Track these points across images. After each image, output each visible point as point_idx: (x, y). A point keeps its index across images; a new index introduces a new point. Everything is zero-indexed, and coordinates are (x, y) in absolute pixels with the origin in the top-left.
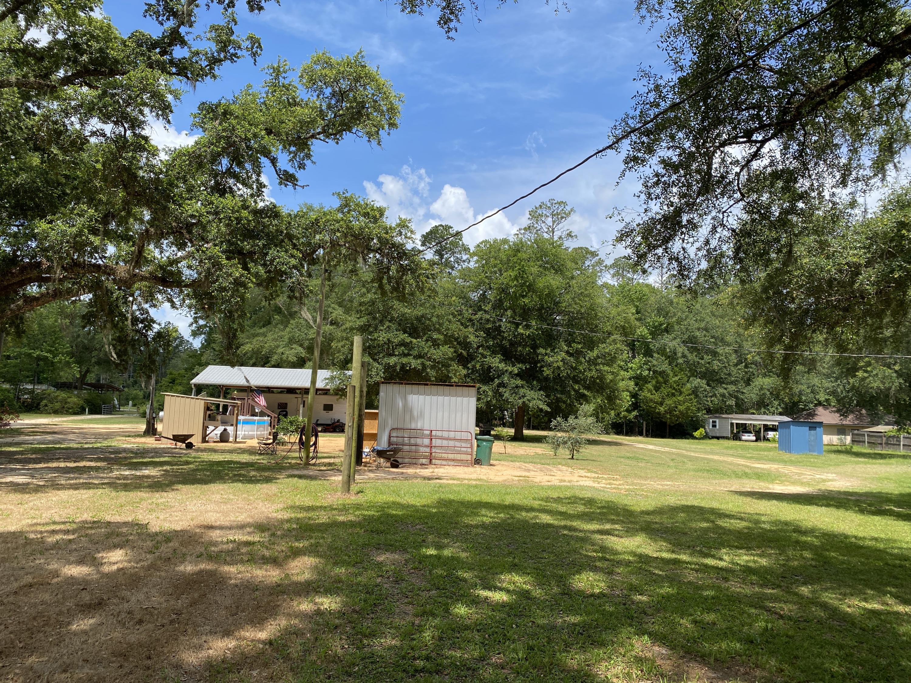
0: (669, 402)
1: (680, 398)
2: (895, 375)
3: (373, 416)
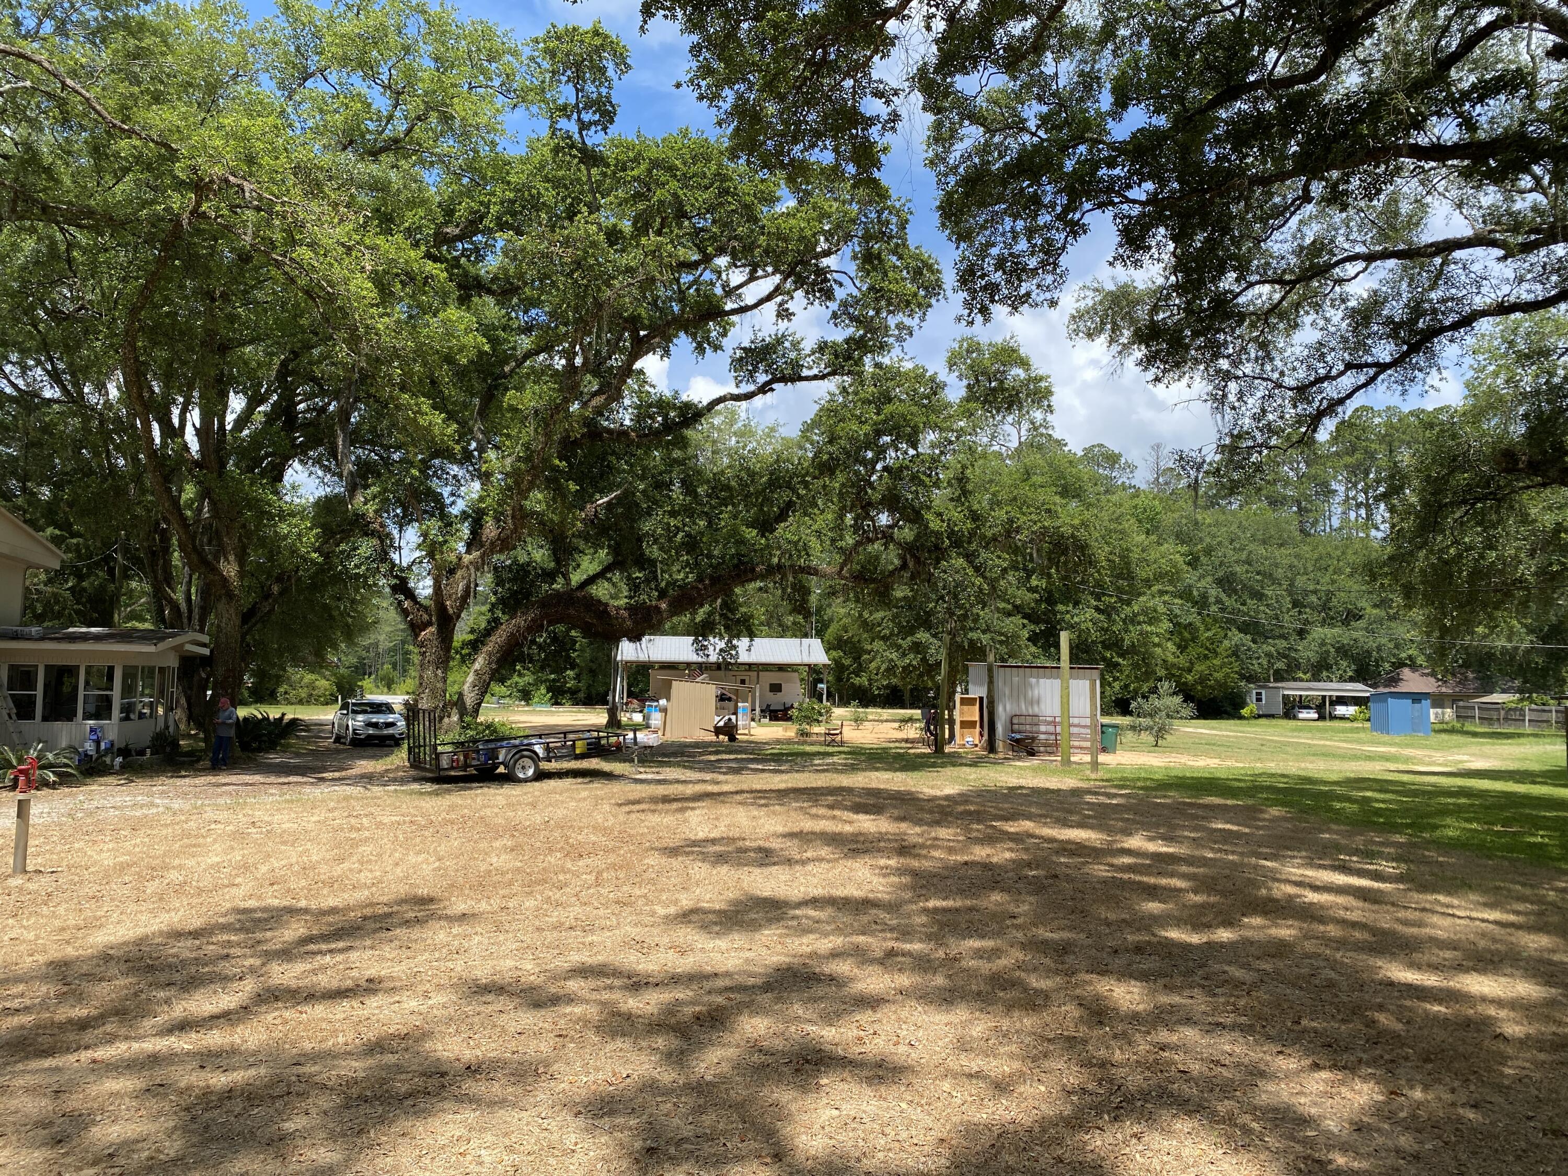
0: (1200, 667)
1: (1217, 662)
2: (1524, 630)
3: (971, 702)
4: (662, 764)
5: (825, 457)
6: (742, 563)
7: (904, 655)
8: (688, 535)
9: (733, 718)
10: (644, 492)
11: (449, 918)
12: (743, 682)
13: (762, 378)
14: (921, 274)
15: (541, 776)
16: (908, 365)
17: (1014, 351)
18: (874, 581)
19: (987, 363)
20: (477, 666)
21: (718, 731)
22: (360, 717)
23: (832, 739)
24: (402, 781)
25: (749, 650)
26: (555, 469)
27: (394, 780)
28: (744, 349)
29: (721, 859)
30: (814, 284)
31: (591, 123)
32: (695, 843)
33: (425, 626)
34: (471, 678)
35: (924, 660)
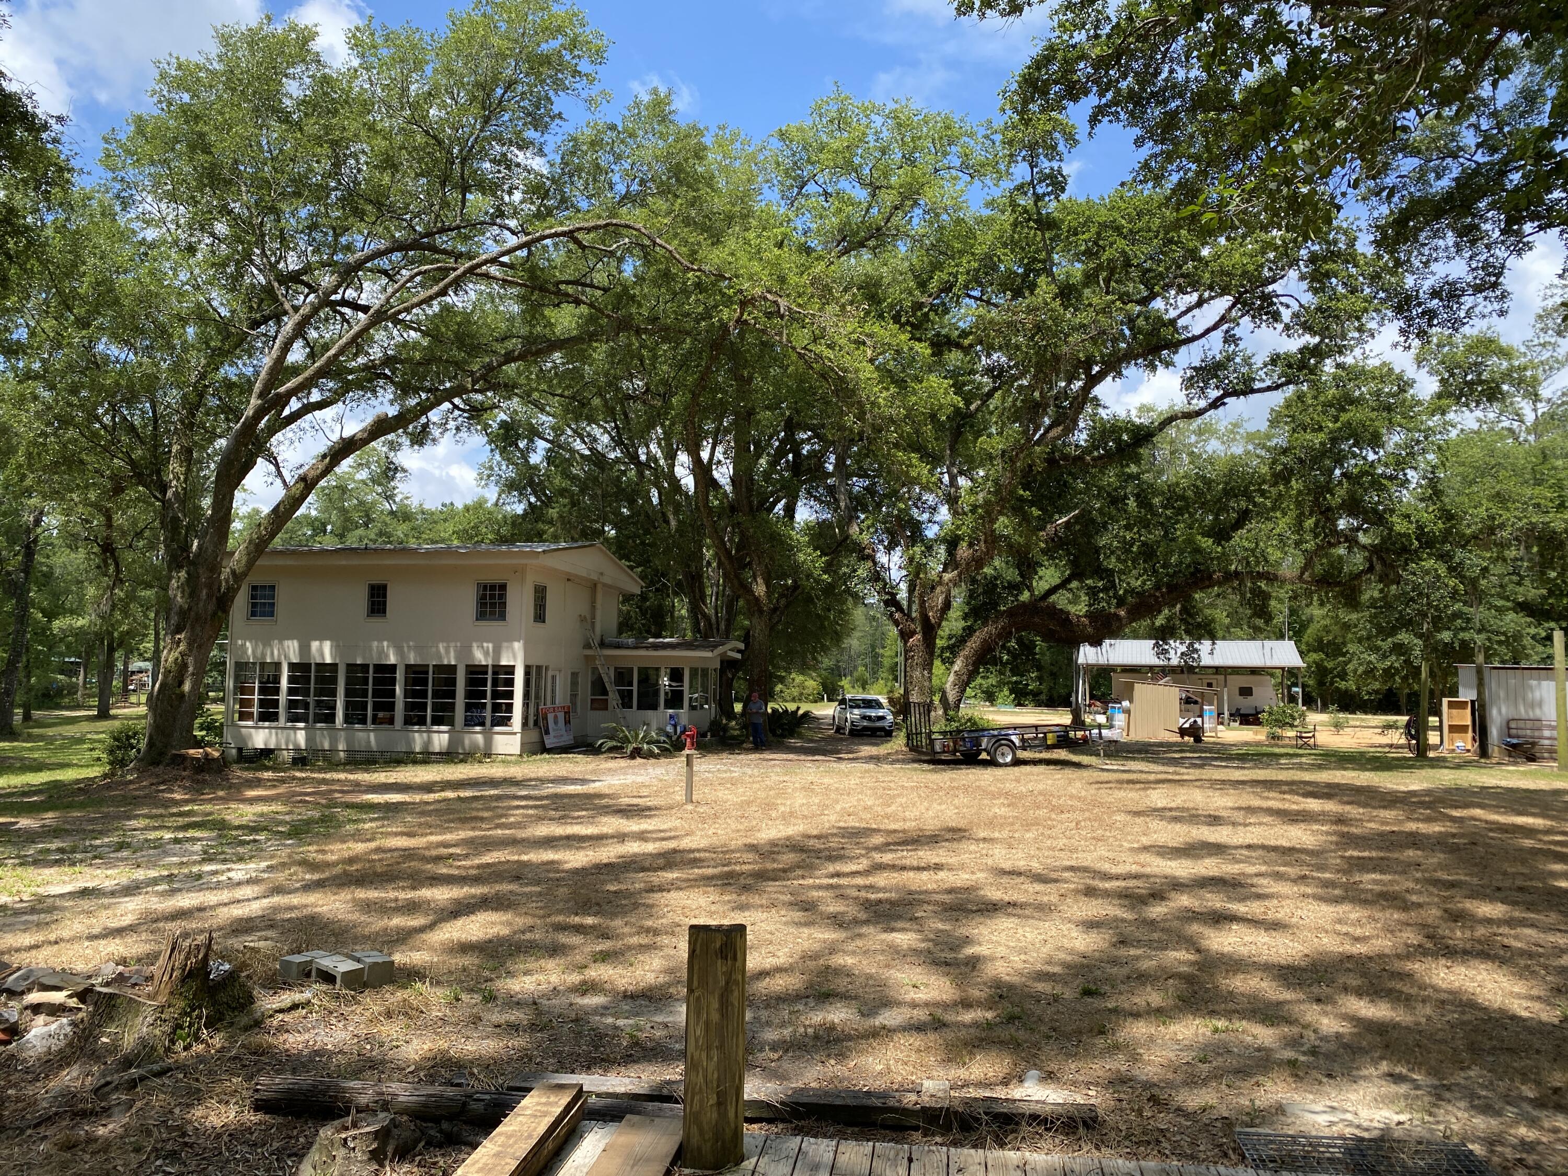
3: (1462, 705)
4: (1127, 759)
5: (1279, 468)
6: (1199, 571)
7: (1385, 657)
8: (1144, 544)
9: (1199, 720)
10: (1100, 510)
11: (977, 840)
12: (1210, 685)
13: (1214, 394)
14: (1380, 277)
15: (1017, 762)
16: (1373, 363)
17: (1491, 341)
18: (1339, 584)
19: (1460, 357)
20: (956, 667)
21: (1183, 732)
22: (856, 711)
23: (1304, 743)
24: (903, 761)
25: (1212, 653)
26: (1021, 499)
27: (898, 761)
28: (1195, 368)
29: (1176, 819)
30: (1261, 308)
31: (1044, 195)
32: (1156, 810)
33: (913, 633)
34: (952, 678)
35: (1408, 662)
